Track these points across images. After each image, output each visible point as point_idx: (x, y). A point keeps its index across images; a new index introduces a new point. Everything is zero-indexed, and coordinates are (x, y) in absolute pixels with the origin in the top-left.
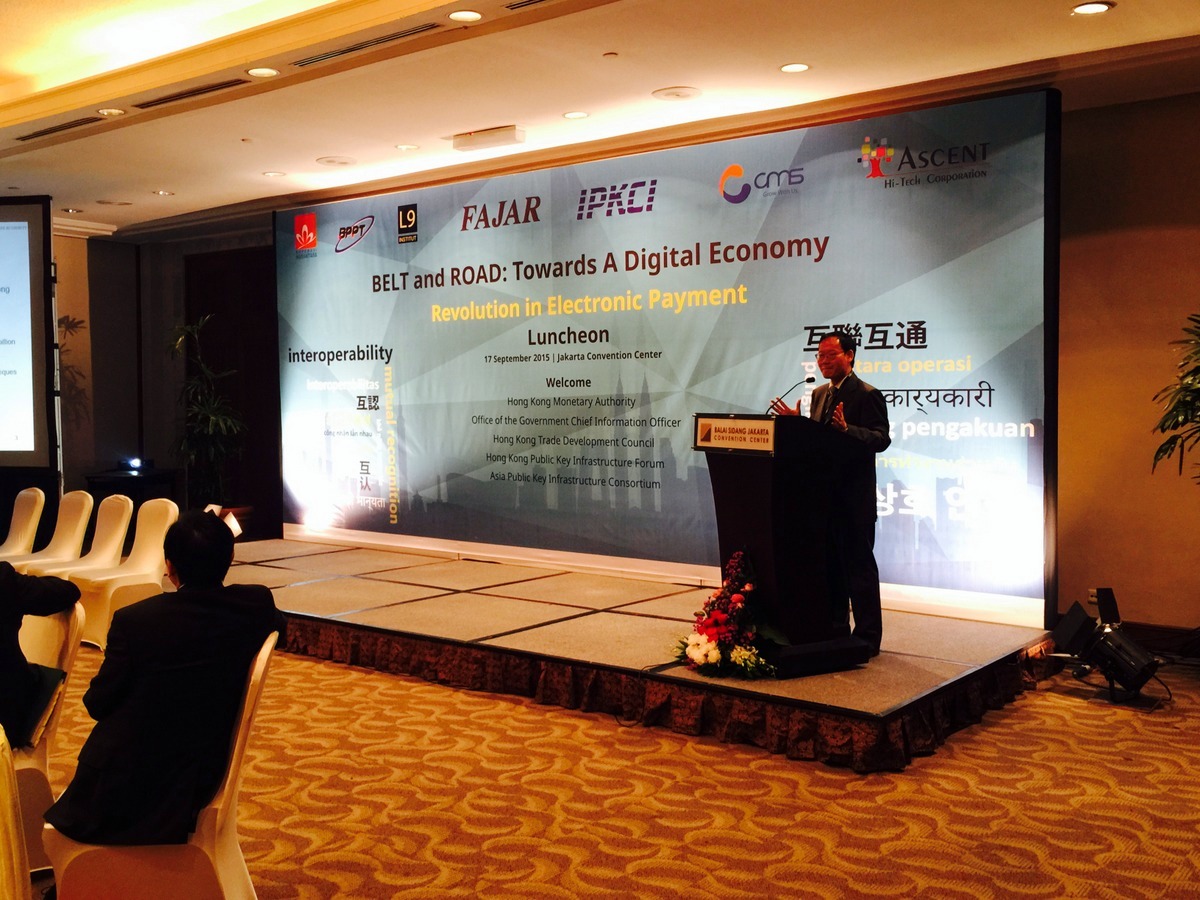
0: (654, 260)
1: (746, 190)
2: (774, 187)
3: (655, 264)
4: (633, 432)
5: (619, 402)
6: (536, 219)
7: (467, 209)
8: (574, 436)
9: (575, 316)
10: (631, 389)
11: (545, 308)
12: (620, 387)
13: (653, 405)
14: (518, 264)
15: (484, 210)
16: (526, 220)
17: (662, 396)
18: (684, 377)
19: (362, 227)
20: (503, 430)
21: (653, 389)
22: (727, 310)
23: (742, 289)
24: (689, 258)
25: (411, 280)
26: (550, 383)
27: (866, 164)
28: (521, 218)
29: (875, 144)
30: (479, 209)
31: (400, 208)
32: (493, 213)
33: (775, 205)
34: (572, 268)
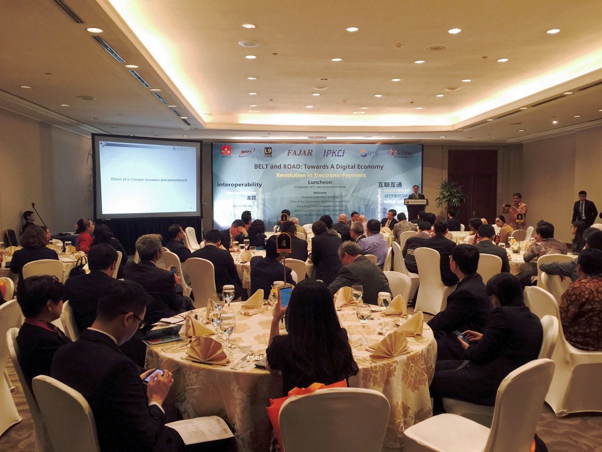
0: (344, 167)
1: (366, 155)
2: (372, 155)
3: (344, 168)
4: (338, 204)
5: (334, 197)
6: (311, 155)
7: (289, 151)
8: (322, 205)
9: (322, 178)
10: (337, 194)
11: (313, 176)
12: (335, 194)
13: (343, 198)
14: (305, 165)
15: (295, 151)
16: (308, 155)
17: (346, 196)
18: (351, 192)
19: (250, 151)
20: (299, 204)
21: (343, 194)
22: (361, 178)
23: (365, 174)
24: (352, 167)
25: (269, 167)
26: (315, 193)
27: (391, 153)
28: (307, 154)
29: (393, 149)
30: (293, 151)
31: (265, 148)
32: (298, 152)
33: (372, 158)
34: (322, 167)
